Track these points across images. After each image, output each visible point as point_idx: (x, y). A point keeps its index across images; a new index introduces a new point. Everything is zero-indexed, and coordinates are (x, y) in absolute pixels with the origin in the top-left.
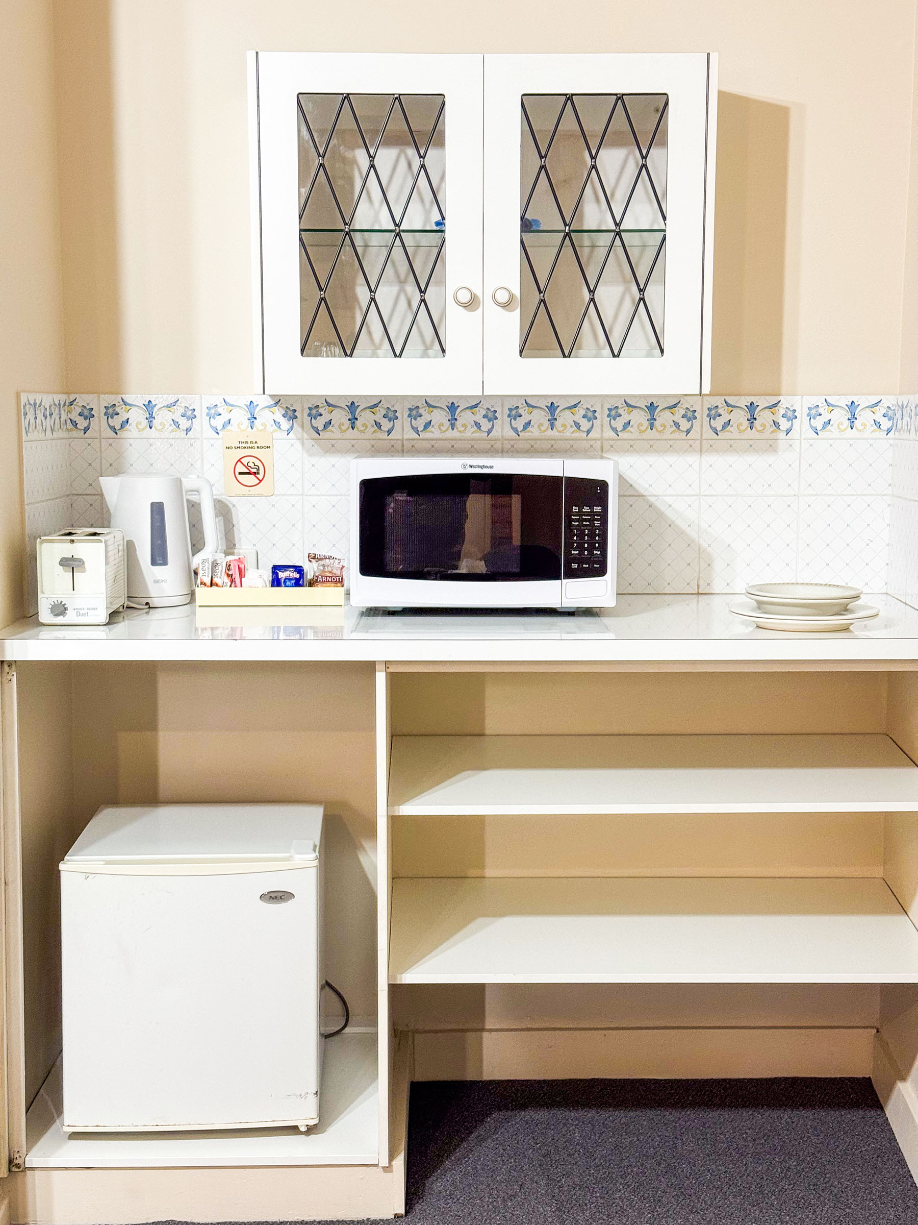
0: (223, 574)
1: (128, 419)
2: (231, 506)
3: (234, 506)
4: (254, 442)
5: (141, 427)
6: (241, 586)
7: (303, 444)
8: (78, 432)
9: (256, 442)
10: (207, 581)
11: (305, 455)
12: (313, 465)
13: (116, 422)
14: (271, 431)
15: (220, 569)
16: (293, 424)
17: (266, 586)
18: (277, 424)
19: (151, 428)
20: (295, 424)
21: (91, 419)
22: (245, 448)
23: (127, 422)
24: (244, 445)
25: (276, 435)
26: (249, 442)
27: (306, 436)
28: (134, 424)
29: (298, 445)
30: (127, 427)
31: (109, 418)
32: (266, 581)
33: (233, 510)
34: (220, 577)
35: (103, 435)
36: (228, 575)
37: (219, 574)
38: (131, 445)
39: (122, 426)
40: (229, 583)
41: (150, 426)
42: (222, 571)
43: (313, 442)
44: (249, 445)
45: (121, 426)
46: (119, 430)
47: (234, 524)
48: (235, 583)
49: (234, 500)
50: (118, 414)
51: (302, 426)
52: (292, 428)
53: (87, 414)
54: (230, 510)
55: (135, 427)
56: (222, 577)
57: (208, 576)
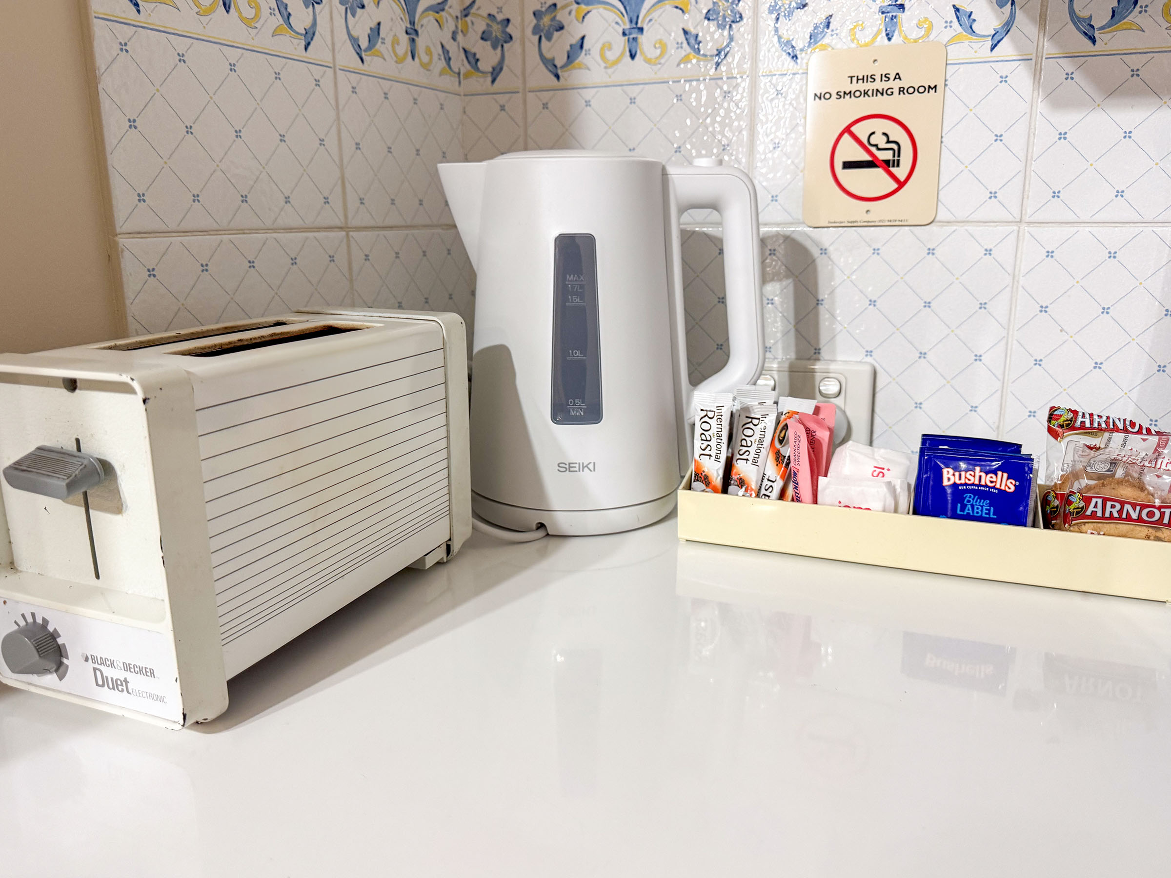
0: (764, 452)
1: (583, 38)
2: (815, 252)
3: (824, 251)
4: (892, 77)
5: (611, 55)
6: (815, 501)
7: (1037, 74)
8: (481, 80)
9: (898, 76)
10: (715, 470)
11: (1041, 106)
12: (1063, 136)
13: (557, 49)
14: (945, 39)
15: (757, 437)
16: (1012, 16)
17: (896, 511)
18: (964, 19)
19: (633, 56)
20: (1019, 14)
21: (505, 45)
22: (866, 93)
23: (582, 47)
24: (862, 86)
25: (959, 52)
26: (878, 78)
27: (1048, 48)
28: (595, 52)
29: (1021, 76)
30: (582, 58)
31: (543, 39)
32: (898, 490)
33: (821, 262)
34: (755, 462)
35: (532, 83)
36: (779, 457)
37: (752, 450)
38: (588, 103)
39: (570, 57)
40: (778, 486)
41: (630, 51)
42: (761, 442)
43: (1068, 66)
44: (879, 85)
45: (568, 57)
46: (562, 67)
47: (820, 298)
48: (796, 488)
49: (826, 237)
50: (561, 28)
51: (1042, 21)
52: (1007, 27)
53: (498, 35)
54: (814, 261)
55: (598, 58)
56: (760, 461)
57: (717, 459)
